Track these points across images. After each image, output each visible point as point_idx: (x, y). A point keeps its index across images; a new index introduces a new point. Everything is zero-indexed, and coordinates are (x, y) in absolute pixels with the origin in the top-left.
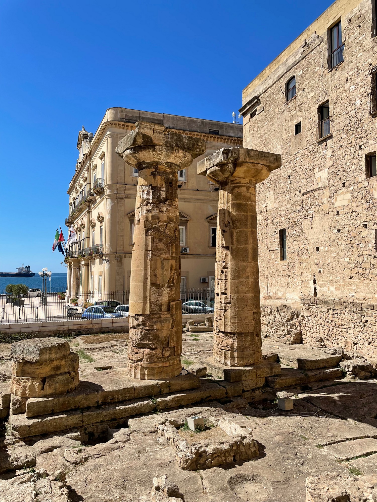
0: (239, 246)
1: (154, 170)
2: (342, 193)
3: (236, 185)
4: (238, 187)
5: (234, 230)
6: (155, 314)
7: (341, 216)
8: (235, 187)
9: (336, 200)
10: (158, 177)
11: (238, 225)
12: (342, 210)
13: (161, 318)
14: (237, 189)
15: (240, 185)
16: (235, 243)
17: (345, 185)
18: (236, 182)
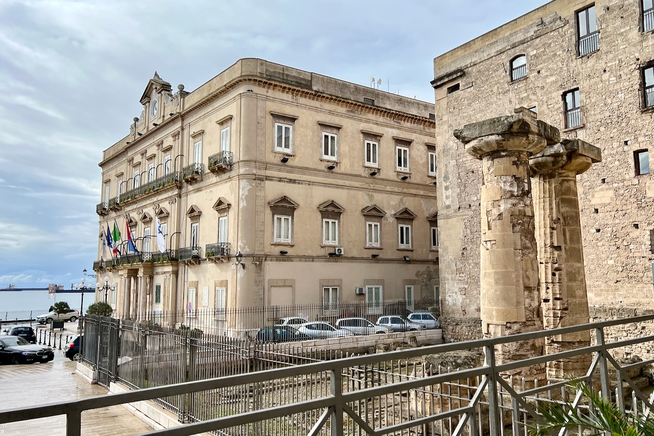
0: (572, 246)
1: (516, 159)
2: (602, 190)
3: (565, 178)
4: (568, 181)
5: (566, 227)
6: (530, 321)
7: (600, 215)
8: (563, 181)
9: (593, 196)
10: (521, 167)
11: (571, 222)
12: (603, 208)
13: (535, 325)
14: (566, 183)
15: (569, 178)
16: (568, 242)
17: (606, 181)
18: (564, 175)
